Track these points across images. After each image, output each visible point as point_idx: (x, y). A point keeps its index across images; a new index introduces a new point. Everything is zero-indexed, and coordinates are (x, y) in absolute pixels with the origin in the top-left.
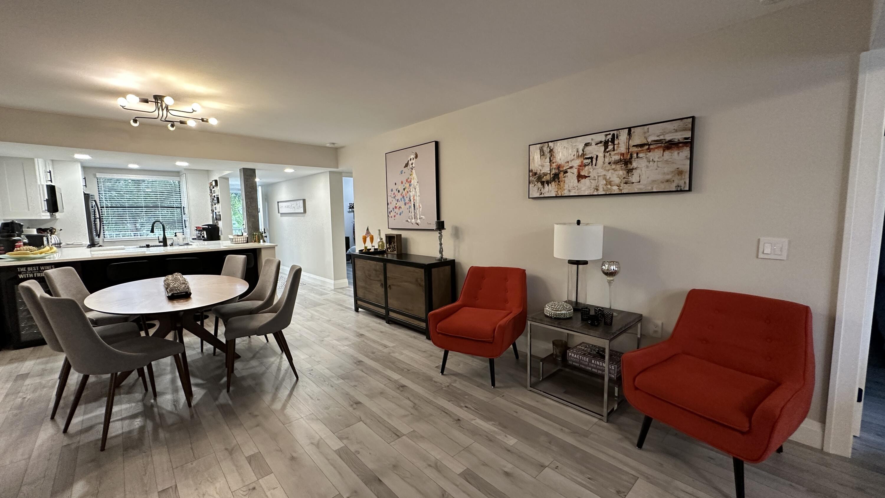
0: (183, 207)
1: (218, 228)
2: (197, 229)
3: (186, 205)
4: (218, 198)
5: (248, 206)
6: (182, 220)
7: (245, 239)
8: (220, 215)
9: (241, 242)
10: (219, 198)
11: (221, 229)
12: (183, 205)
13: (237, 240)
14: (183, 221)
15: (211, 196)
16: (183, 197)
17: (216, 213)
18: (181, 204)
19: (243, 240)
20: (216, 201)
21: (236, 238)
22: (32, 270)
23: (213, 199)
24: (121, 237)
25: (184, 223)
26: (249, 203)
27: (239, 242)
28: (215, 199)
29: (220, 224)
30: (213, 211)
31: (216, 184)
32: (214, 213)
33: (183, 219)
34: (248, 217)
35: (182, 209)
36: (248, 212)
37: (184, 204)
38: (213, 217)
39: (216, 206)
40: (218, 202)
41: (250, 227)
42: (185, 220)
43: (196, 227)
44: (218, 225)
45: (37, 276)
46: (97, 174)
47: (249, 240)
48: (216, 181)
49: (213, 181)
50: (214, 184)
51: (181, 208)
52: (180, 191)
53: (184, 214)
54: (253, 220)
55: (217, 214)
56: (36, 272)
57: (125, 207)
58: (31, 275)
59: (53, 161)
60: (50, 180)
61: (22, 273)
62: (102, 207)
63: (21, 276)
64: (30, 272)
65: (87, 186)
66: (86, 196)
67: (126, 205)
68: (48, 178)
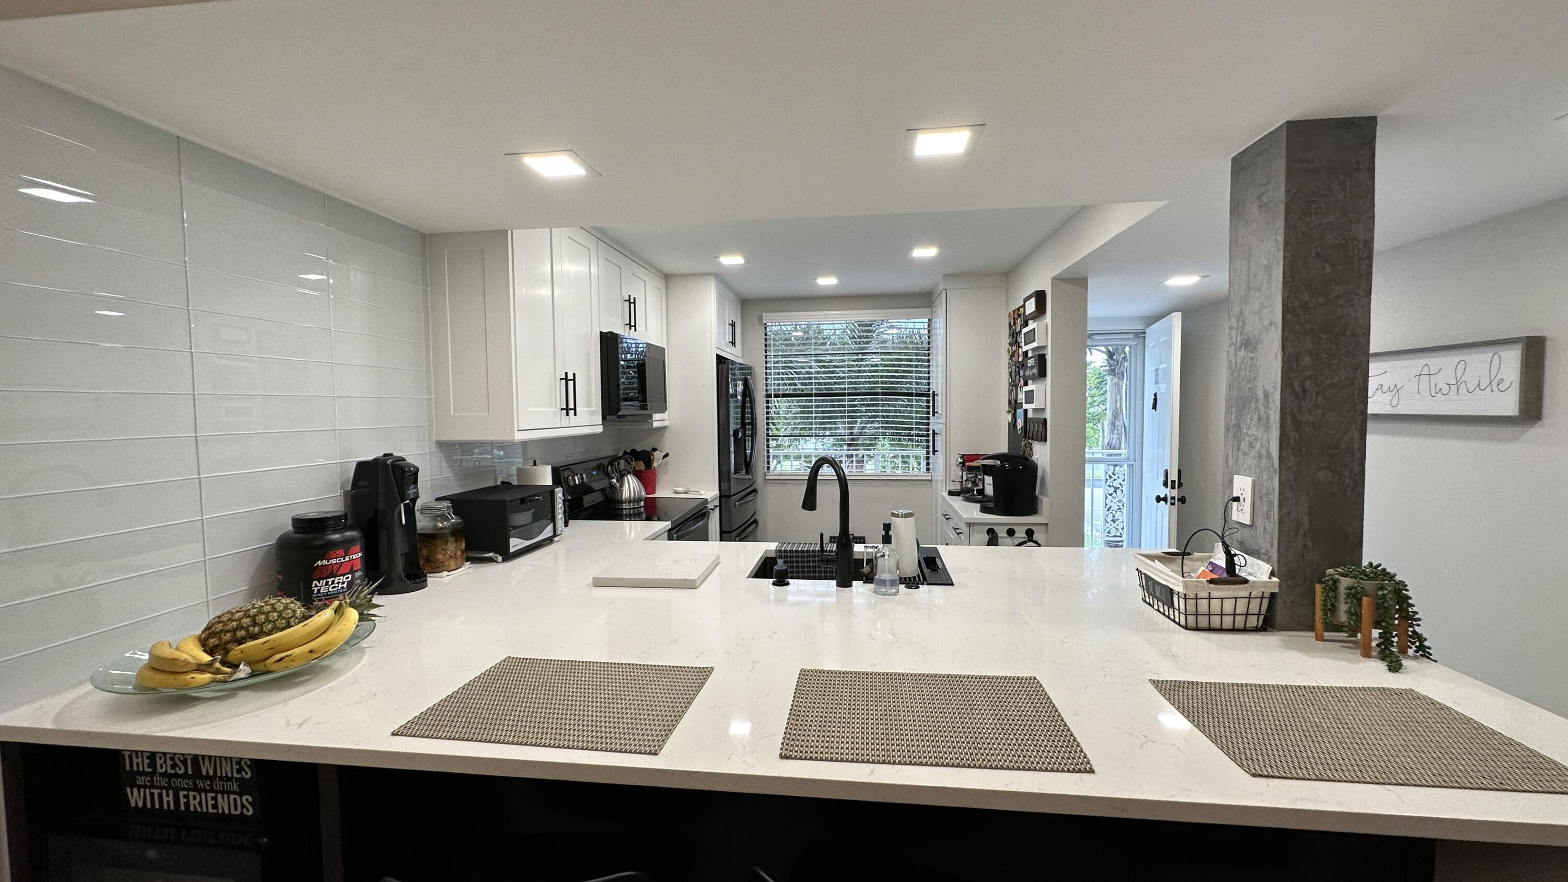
0: (934, 392)
1: (1034, 468)
2: (966, 461)
3: (940, 386)
4: (1041, 360)
5: (1296, 383)
6: (928, 430)
7: (1255, 604)
8: (1045, 420)
9: (1230, 622)
10: (1049, 358)
11: (1044, 471)
12: (933, 387)
14: (931, 432)
15: (1012, 356)
16: (934, 364)
17: (1026, 411)
18: (929, 384)
19: (1241, 607)
20: (1035, 371)
22: (170, 771)
23: (1023, 365)
25: (931, 438)
26: (1307, 361)
28: (1031, 362)
29: (1041, 454)
30: (1014, 405)
31: (1041, 309)
32: (1020, 412)
33: (931, 427)
35: (931, 398)
36: (1296, 422)
37: (937, 385)
38: (1015, 426)
39: (1031, 387)
40: (1042, 373)
41: (1299, 525)
42: (934, 431)
43: (963, 456)
44: (1031, 455)
45: (187, 804)
46: (765, 315)
47: (1281, 615)
48: (1040, 297)
49: (1026, 300)
50: (1031, 307)
51: (928, 396)
52: (929, 349)
53: (934, 415)
55: (1030, 415)
56: (184, 783)
57: (811, 395)
58: (169, 799)
59: (668, 278)
60: (630, 324)
61: (141, 780)
62: (769, 396)
63: (135, 798)
64: (164, 782)
65: (733, 343)
66: (720, 366)
67: (813, 389)
68: (623, 315)
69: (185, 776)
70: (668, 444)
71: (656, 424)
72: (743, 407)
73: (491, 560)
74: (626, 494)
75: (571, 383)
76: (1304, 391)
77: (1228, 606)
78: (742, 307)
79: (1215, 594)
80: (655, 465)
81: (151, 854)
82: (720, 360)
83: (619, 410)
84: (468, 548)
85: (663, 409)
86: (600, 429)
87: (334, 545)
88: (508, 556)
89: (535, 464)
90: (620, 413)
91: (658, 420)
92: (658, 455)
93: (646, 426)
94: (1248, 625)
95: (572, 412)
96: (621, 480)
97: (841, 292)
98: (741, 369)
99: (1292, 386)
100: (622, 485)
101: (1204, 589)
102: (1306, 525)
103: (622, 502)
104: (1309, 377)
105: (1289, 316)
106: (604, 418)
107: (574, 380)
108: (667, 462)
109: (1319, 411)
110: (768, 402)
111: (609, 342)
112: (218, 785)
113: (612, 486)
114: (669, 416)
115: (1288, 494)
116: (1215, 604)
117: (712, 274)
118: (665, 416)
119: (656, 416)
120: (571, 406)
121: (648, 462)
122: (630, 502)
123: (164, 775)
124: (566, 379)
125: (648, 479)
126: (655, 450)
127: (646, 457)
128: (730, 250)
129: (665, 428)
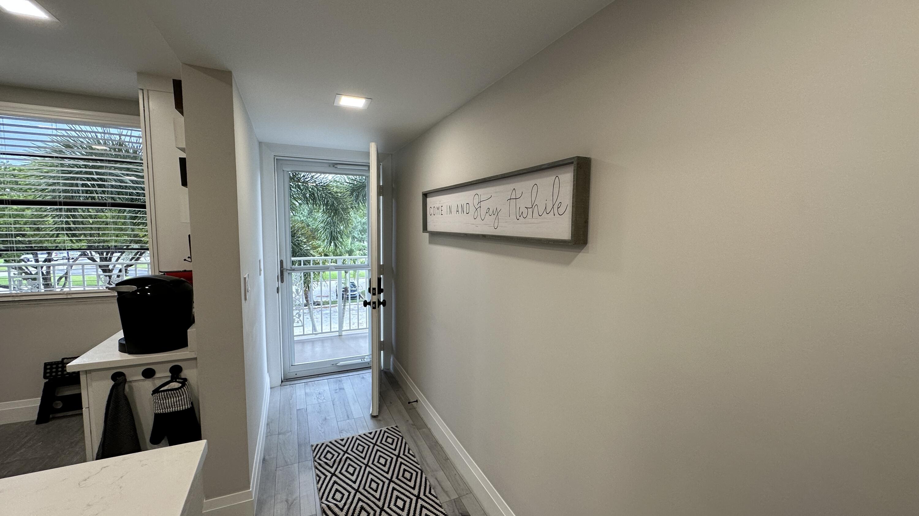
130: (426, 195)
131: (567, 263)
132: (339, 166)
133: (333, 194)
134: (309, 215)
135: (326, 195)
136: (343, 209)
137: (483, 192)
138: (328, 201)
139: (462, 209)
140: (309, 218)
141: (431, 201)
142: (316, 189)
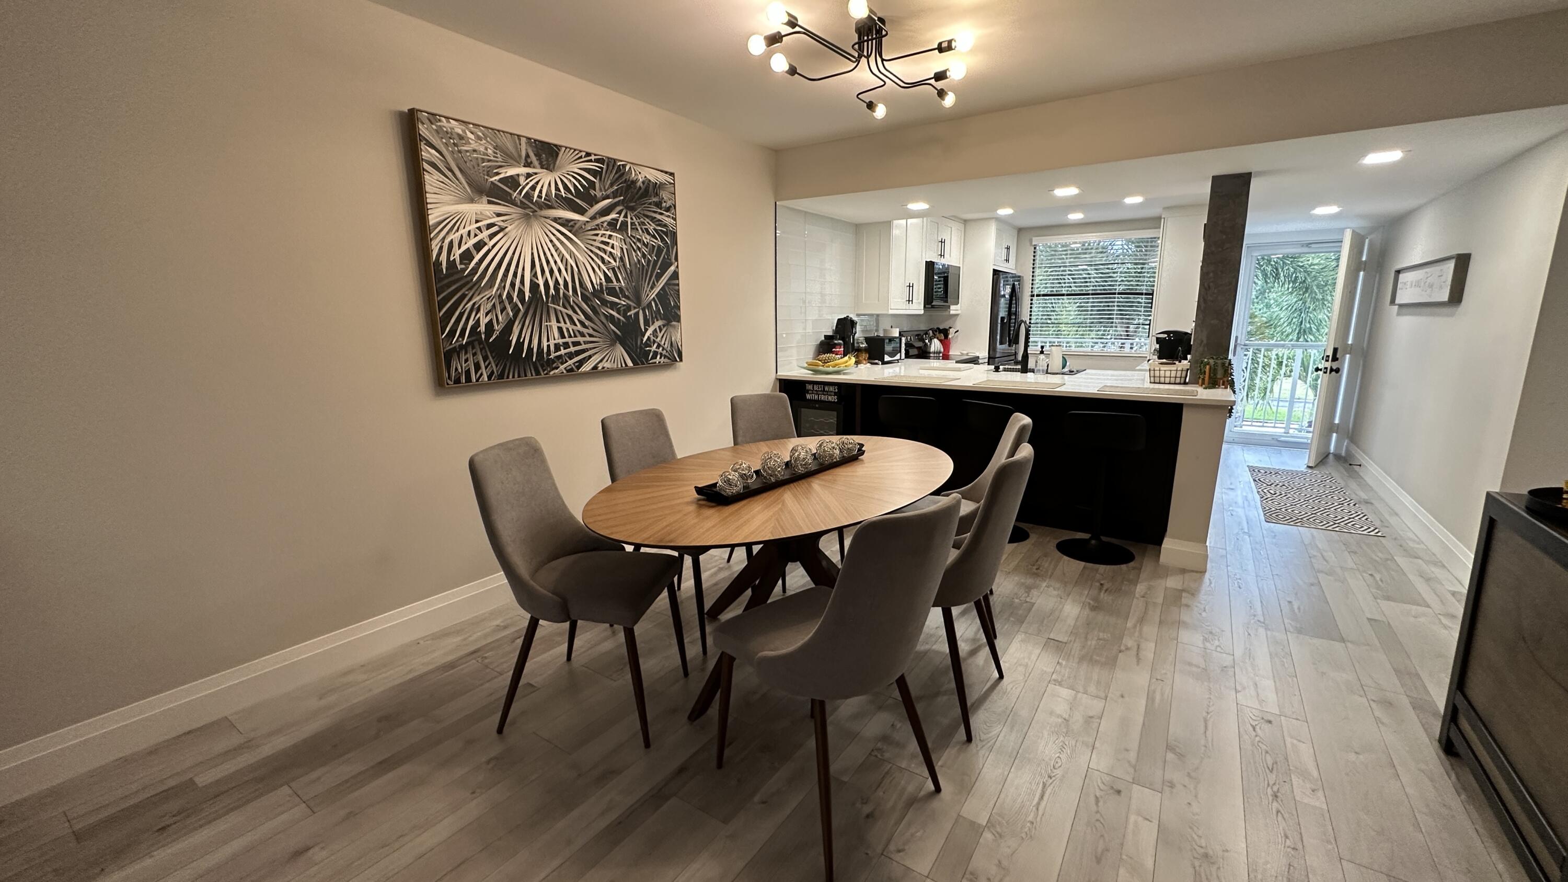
0: (1155, 292)
5: (1206, 284)
7: (1179, 373)
9: (1167, 380)
12: (1155, 289)
13: (1157, 374)
16: (1158, 271)
18: (1153, 286)
19: (1173, 374)
21: (1157, 368)
24: (1073, 349)
26: (1211, 275)
27: (1162, 380)
34: (1201, 316)
35: (1153, 297)
37: (1156, 285)
41: (1202, 341)
45: (821, 399)
46: (1034, 239)
51: (1152, 294)
53: (1153, 308)
54: (1215, 322)
56: (820, 393)
57: (1088, 294)
58: (816, 397)
59: (965, 222)
60: (941, 255)
61: (810, 392)
62: (1033, 296)
63: (808, 396)
64: (816, 392)
65: (1007, 260)
66: (995, 276)
67: (1090, 289)
68: (938, 250)
69: (821, 391)
70: (958, 325)
71: (952, 312)
72: (1011, 300)
73: (876, 364)
74: (932, 349)
75: (911, 288)
76: (1209, 287)
77: (1168, 374)
78: (1018, 234)
79: (1161, 369)
80: (950, 336)
81: (817, 406)
82: (996, 272)
83: (932, 302)
84: (869, 358)
85: (957, 303)
86: (922, 312)
87: (836, 344)
88: (884, 363)
89: (892, 327)
90: (933, 304)
91: (954, 309)
92: (952, 331)
93: (947, 313)
94: (1177, 382)
95: (911, 302)
96: (930, 341)
97: (1083, 221)
98: (1013, 277)
99: (1204, 285)
100: (930, 344)
101: (1157, 366)
102: (1205, 342)
103: (930, 353)
104: (1212, 282)
105: (1206, 257)
106: (924, 307)
107: (913, 287)
108: (957, 336)
109: (1215, 295)
110: (1032, 300)
111: (930, 265)
112: (829, 393)
113: (926, 344)
114: (961, 307)
115: (1198, 329)
116: (1162, 373)
117: (993, 218)
118: (958, 307)
119: (952, 307)
120: (911, 299)
121: (946, 335)
122: (934, 353)
123: (816, 390)
124: (910, 286)
125: (946, 342)
126: (950, 328)
127: (945, 332)
128: (1003, 206)
129: (957, 315)
130: (1398, 272)
131: (1452, 315)
132: (1313, 246)
133: (1306, 268)
134: (1257, 298)
135: (1295, 269)
136: (1318, 286)
137: (1428, 270)
138: (1296, 277)
139: (1417, 284)
140: (1258, 303)
141: (1402, 277)
142: (1281, 262)
